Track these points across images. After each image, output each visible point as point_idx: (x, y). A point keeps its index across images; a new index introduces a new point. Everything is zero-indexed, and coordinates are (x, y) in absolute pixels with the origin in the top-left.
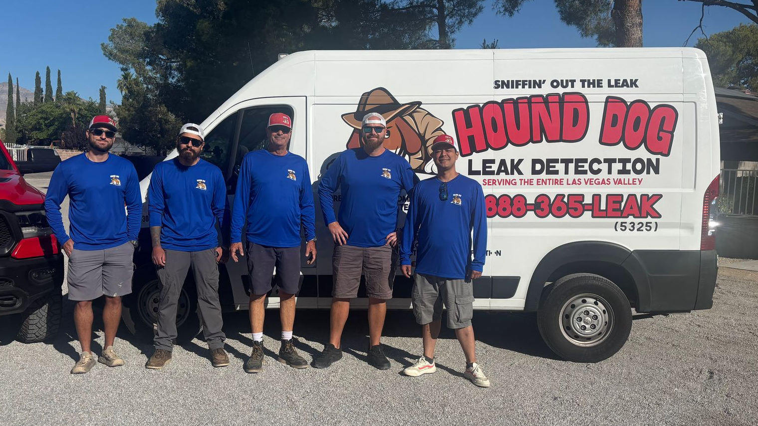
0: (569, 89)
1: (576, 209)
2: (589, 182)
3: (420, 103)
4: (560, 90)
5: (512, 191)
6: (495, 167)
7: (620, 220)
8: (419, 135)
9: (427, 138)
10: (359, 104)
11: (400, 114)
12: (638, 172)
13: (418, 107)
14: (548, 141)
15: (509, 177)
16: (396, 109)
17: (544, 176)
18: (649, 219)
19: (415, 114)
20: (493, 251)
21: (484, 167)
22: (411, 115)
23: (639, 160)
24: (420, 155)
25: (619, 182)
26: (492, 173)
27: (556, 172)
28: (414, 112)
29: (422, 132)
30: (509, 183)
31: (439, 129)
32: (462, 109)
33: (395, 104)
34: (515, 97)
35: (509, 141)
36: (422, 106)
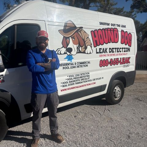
0: (115, 27)
1: (117, 62)
2: (119, 54)
3: (82, 28)
4: (113, 27)
5: (105, 58)
6: (102, 51)
7: (124, 65)
8: (83, 39)
9: (85, 41)
10: (64, 26)
11: (77, 31)
12: (127, 51)
13: (82, 29)
14: (112, 43)
15: (105, 54)
16: (75, 29)
17: (111, 53)
18: (128, 64)
19: (81, 32)
20: (102, 78)
21: (100, 51)
22: (80, 32)
23: (127, 48)
24: (84, 47)
25: (124, 54)
26: (101, 53)
27: (114, 52)
28: (81, 31)
29: (84, 38)
30: (105, 55)
31: (88, 37)
32: (93, 31)
33: (75, 27)
34: (105, 28)
35: (104, 42)
36: (83, 29)
